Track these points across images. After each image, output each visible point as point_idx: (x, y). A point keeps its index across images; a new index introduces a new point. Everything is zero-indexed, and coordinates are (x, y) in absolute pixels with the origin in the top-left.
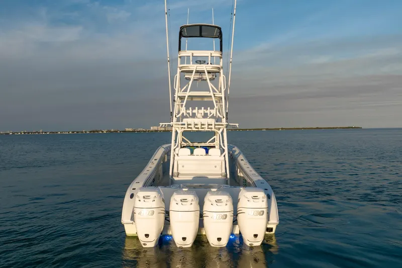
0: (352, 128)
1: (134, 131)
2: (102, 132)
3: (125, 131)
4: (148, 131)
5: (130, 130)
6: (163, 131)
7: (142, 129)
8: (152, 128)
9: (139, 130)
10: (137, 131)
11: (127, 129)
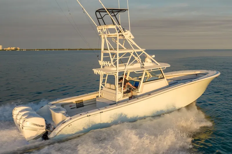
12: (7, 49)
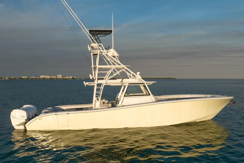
0: (170, 78)
1: (28, 79)
2: (5, 79)
3: (22, 79)
4: (39, 78)
5: (25, 77)
6: (49, 79)
7: (34, 77)
8: (41, 77)
9: (32, 77)
10: (31, 79)
11: (23, 77)
12: (66, 78)
